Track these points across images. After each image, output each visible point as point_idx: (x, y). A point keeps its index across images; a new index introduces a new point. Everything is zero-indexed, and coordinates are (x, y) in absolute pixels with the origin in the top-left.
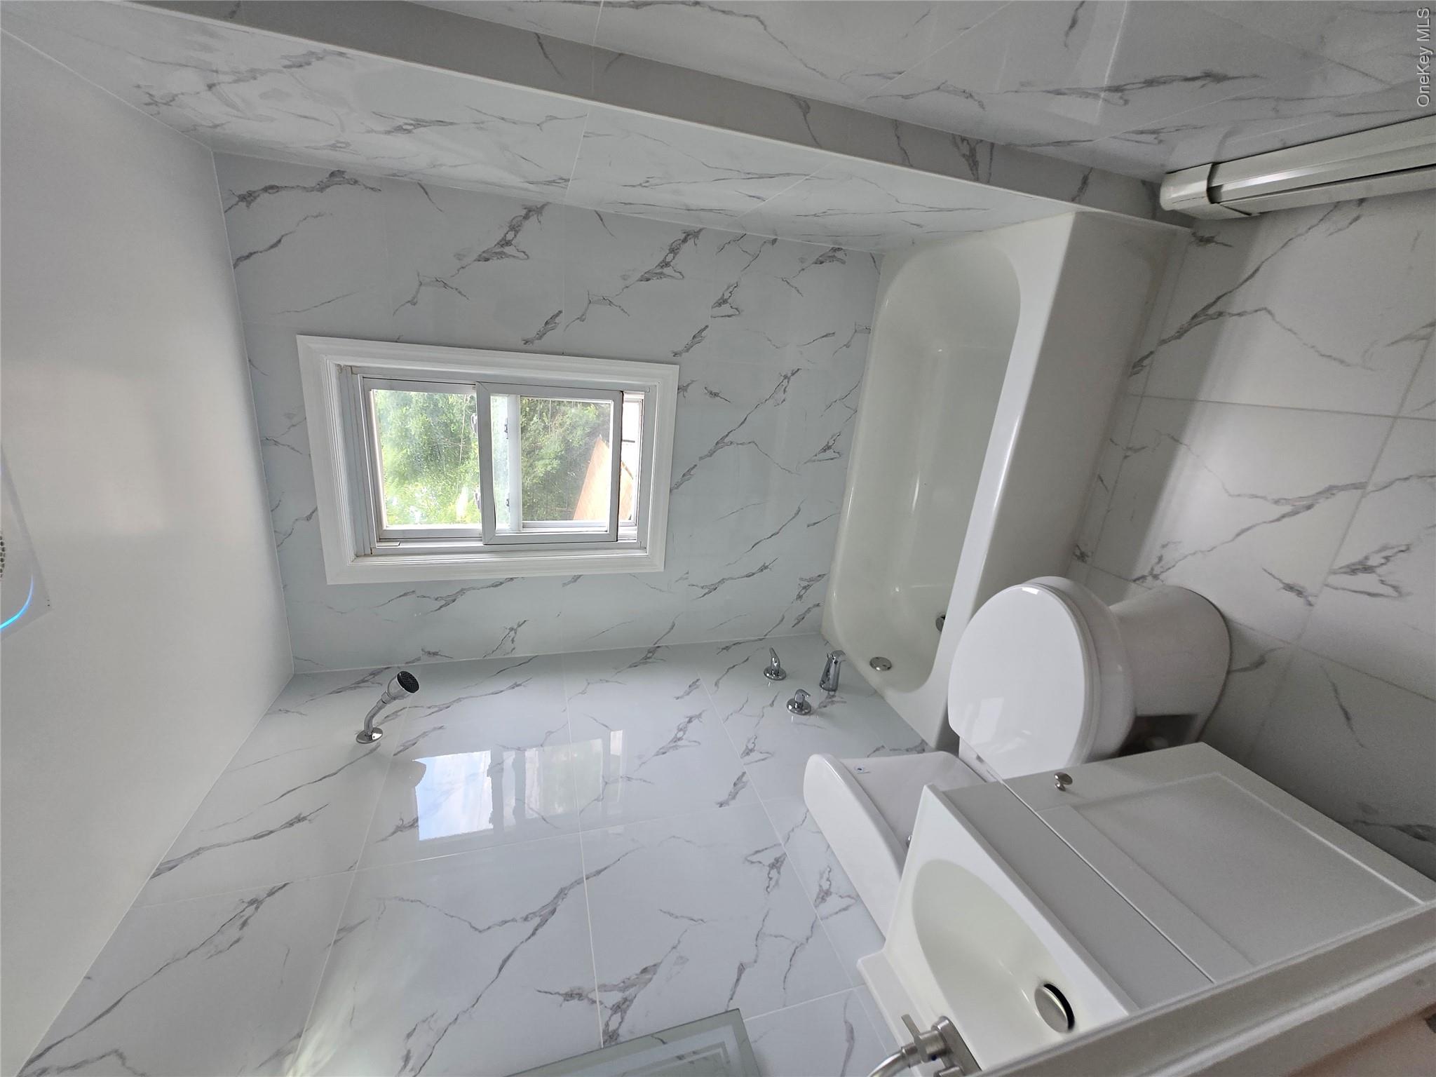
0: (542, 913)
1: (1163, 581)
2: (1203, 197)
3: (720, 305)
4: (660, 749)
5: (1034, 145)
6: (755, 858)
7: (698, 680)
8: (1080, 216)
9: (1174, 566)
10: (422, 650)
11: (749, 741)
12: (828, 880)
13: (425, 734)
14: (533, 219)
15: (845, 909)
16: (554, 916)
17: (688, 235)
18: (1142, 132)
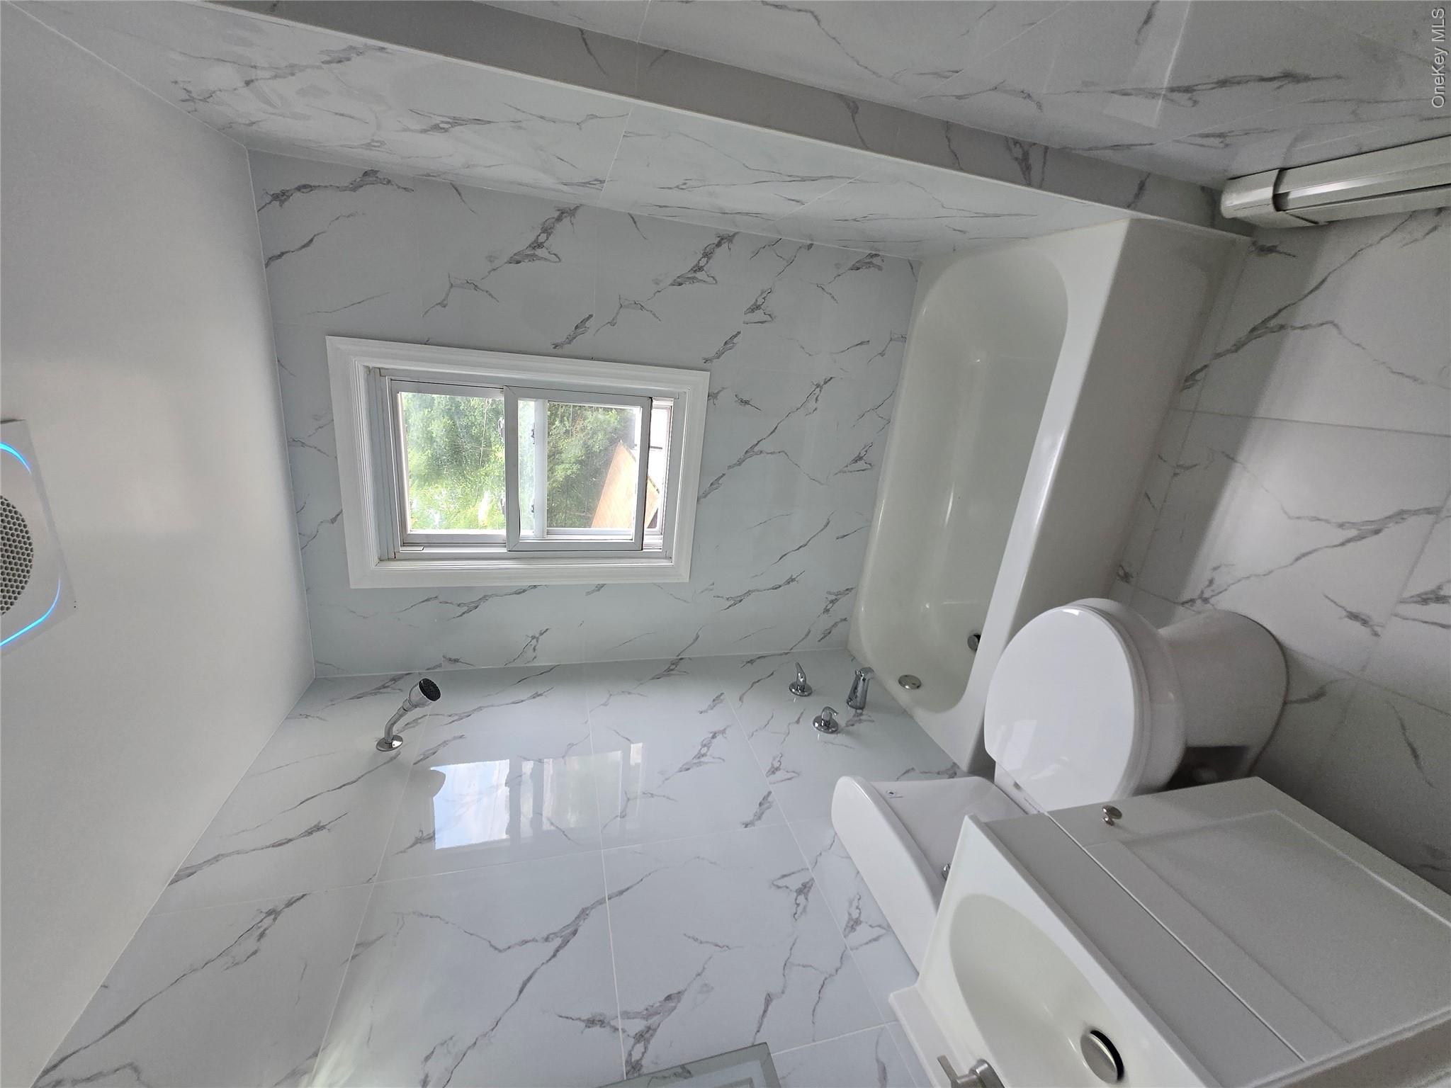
0: (563, 934)
1: (1213, 605)
2: (1268, 205)
3: (753, 311)
4: (684, 765)
5: (1090, 149)
6: (781, 883)
7: (722, 694)
8: (1135, 223)
9: (1226, 590)
10: (444, 657)
11: (774, 759)
12: (857, 908)
13: (445, 743)
14: (566, 221)
15: (875, 940)
16: (575, 937)
17: (722, 239)
18: (1208, 136)
